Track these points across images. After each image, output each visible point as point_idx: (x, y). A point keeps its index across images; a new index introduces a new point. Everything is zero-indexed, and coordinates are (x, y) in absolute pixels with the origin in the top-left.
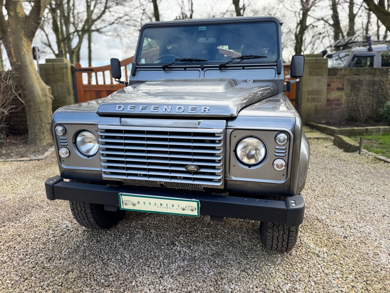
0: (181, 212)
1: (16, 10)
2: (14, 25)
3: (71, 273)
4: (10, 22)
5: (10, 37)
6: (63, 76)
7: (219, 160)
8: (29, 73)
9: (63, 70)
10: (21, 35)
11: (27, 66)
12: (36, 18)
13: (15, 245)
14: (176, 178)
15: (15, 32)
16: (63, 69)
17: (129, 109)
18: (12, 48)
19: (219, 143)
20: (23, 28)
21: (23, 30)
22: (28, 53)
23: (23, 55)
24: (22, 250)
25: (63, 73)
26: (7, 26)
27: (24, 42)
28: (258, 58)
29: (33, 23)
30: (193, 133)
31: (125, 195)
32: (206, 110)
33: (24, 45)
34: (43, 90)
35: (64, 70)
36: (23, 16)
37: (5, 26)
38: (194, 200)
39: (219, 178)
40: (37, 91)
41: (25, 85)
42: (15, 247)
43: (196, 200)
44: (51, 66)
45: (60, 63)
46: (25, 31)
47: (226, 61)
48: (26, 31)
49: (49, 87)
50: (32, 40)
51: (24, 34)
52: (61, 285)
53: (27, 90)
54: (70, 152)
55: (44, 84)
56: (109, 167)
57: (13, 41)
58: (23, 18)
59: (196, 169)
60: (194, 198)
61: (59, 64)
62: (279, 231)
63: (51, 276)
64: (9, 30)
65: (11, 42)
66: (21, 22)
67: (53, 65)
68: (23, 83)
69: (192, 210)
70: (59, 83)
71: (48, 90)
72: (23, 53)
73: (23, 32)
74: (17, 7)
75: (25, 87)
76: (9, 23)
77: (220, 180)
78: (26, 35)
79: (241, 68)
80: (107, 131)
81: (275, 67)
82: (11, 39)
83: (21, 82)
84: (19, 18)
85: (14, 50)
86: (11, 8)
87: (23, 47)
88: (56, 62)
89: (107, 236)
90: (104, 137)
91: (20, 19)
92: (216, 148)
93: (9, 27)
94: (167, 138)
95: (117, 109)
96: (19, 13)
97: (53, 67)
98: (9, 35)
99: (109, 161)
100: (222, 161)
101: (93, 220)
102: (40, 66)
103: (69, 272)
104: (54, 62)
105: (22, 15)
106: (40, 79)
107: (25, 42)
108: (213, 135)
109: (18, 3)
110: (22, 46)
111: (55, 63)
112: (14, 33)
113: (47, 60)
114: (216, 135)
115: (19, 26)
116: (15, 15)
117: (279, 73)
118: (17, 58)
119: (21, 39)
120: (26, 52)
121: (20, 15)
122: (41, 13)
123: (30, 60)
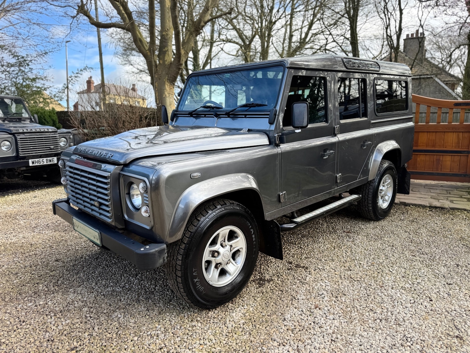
0: (93, 239)
1: (164, 58)
5: (156, 82)
7: (109, 200)
10: (165, 80)
12: (177, 65)
14: (94, 210)
17: (82, 151)
19: (108, 185)
20: (167, 74)
26: (155, 73)
27: (166, 86)
29: (175, 69)
30: (97, 174)
31: (74, 218)
39: (109, 215)
43: (98, 231)
46: (168, 77)
47: (232, 109)
50: (173, 84)
51: (167, 79)
58: (168, 65)
59: (98, 205)
64: (156, 76)
65: (157, 86)
66: (166, 69)
69: (97, 239)
72: (164, 96)
74: (165, 56)
78: (169, 80)
81: (268, 116)
82: (157, 84)
84: (166, 65)
85: (158, 93)
86: (162, 57)
87: (165, 90)
92: (107, 189)
93: (157, 74)
94: (87, 177)
96: (166, 61)
98: (155, 80)
108: (105, 177)
109: (167, 53)
112: (160, 79)
114: (107, 178)
115: (164, 73)
116: (163, 63)
117: (271, 123)
118: (159, 101)
119: (164, 84)
120: (168, 95)
121: (166, 63)
122: (182, 59)
123: (170, 102)
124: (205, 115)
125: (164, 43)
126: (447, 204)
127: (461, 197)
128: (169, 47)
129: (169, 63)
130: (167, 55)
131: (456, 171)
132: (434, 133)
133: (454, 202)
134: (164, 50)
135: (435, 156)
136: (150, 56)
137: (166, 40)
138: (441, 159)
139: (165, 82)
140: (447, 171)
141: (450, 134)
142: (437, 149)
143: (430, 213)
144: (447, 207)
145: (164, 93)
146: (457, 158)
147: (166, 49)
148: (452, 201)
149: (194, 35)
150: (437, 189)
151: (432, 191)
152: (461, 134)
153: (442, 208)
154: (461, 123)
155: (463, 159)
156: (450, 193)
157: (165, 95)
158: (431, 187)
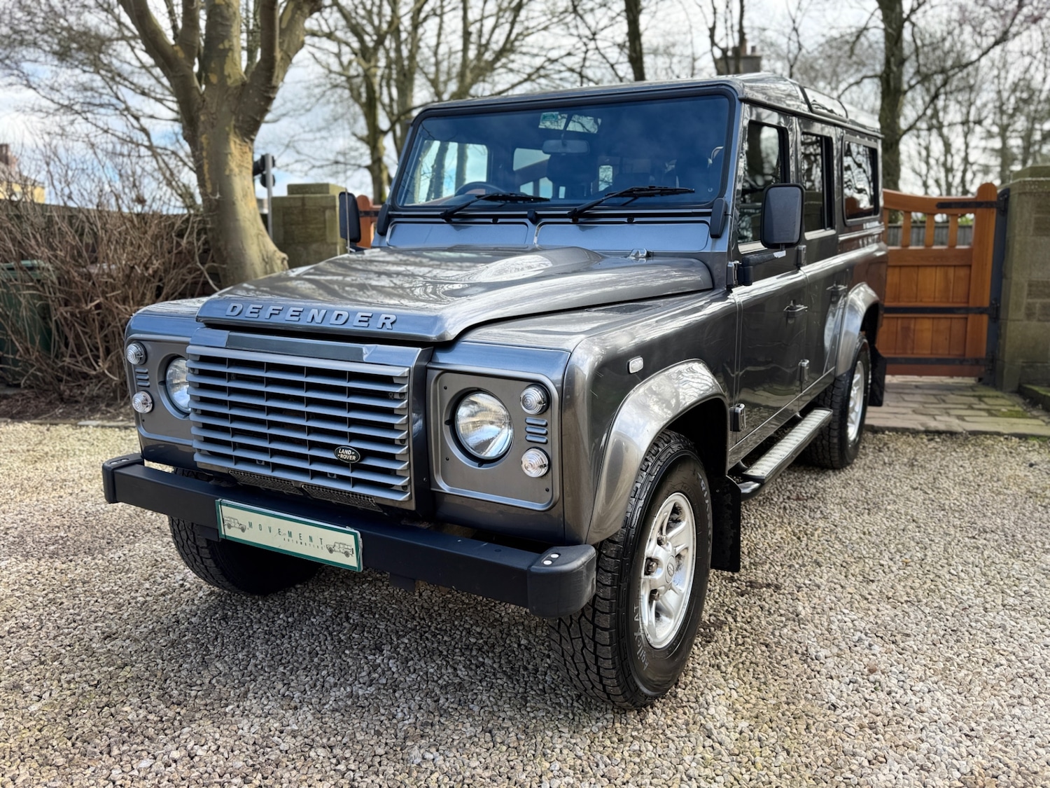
0: (323, 555)
1: (222, 69)
2: (215, 105)
3: (128, 668)
4: (208, 99)
5: (202, 134)
6: (325, 228)
7: (401, 440)
8: (237, 220)
9: (324, 212)
10: (227, 129)
11: (234, 204)
12: (263, 88)
13: (64, 600)
14: (323, 475)
15: (215, 122)
16: (324, 209)
17: (248, 314)
18: (205, 161)
19: (401, 400)
20: (233, 113)
21: (234, 118)
22: (241, 172)
23: (228, 176)
24: (71, 611)
25: (325, 222)
26: (199, 109)
27: (232, 145)
28: (668, 194)
29: (256, 100)
30: (350, 372)
31: (227, 505)
32: (388, 323)
33: (231, 154)
34: (267, 261)
35: (328, 213)
36: (237, 84)
37: (195, 108)
38: (348, 529)
39: (401, 483)
40: (252, 264)
41: (226, 249)
42: (62, 603)
43: (353, 531)
44: (299, 204)
45: (319, 195)
46: (237, 120)
47: (589, 202)
48: (240, 118)
49: (284, 255)
50: (252, 140)
51: (235, 127)
52: (96, 686)
53: (228, 261)
54: (153, 402)
55: (272, 247)
56: (208, 440)
57: (208, 144)
58: (236, 88)
59: (354, 458)
60: (351, 526)
61: (316, 198)
62: (571, 639)
63: (89, 667)
64: (202, 118)
65: (205, 145)
66: (230, 99)
67: (303, 199)
68: (221, 243)
69: (347, 554)
70: (314, 246)
71: (279, 262)
72: (227, 173)
73: (233, 123)
74: (225, 63)
75: (225, 253)
76: (204, 101)
77: (403, 490)
78: (240, 128)
79: (625, 220)
80: (204, 359)
81: (708, 219)
82: (206, 138)
83: (218, 240)
84: (229, 88)
85: (210, 164)
86: (213, 65)
87: (229, 157)
88: (312, 193)
89: (249, 611)
90: (197, 372)
91: (230, 92)
92: (396, 412)
93: (203, 111)
94: (302, 382)
95: (229, 312)
96: (229, 76)
97: (304, 204)
98: (201, 129)
99: (206, 427)
100: (407, 443)
101: (213, 565)
102: (275, 201)
103: (126, 665)
104: (307, 193)
105: (236, 80)
106: (263, 236)
107: (235, 146)
108: (388, 380)
109: (230, 54)
110: (227, 154)
111: (307, 195)
112: (213, 126)
113: (292, 189)
114: (396, 381)
115: (225, 109)
116: (219, 81)
117: (716, 236)
118: (214, 185)
119: (227, 141)
120: (236, 170)
121: (229, 82)
122: (276, 74)
123: (243, 189)
124: (495, 218)
125: (220, 29)
126: (956, 425)
127: (972, 409)
128: (235, 41)
129: (239, 83)
130: (228, 61)
131: (942, 353)
132: (897, 270)
133: (967, 418)
134: (221, 47)
135: (900, 321)
136: (184, 62)
137: (227, 19)
138: (912, 326)
139: (228, 134)
140: (925, 353)
141: (928, 270)
142: (903, 304)
143: (933, 444)
144: (960, 430)
145: (226, 164)
146: (943, 324)
147: (227, 45)
148: (961, 418)
149: (306, 10)
150: (913, 394)
151: (906, 398)
152: (951, 271)
153: (952, 434)
154: (952, 246)
155: (957, 325)
156: (944, 401)
157: (231, 170)
158: (900, 391)
